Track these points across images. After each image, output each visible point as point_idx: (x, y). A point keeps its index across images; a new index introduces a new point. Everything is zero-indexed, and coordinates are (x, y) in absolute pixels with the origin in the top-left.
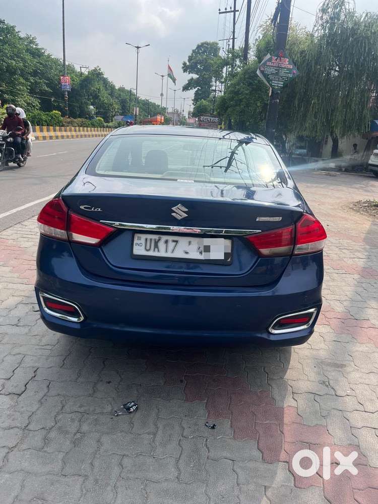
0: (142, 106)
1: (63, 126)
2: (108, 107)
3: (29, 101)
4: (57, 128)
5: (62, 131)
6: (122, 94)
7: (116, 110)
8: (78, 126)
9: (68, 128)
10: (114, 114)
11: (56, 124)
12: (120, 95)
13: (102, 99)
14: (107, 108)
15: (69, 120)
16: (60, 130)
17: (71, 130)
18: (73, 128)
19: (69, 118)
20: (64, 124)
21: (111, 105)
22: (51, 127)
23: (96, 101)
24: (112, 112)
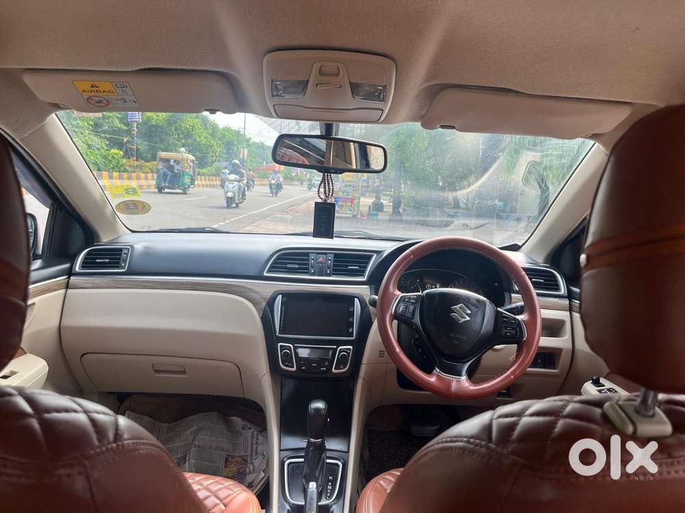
0: (255, 150)
1: (125, 171)
2: (207, 149)
3: (90, 142)
4: (115, 174)
5: (123, 179)
6: (227, 134)
7: (217, 154)
8: (152, 172)
9: (134, 175)
10: (214, 159)
11: (113, 168)
12: (224, 136)
13: (198, 139)
14: (205, 152)
15: (136, 163)
16: (120, 178)
17: (138, 178)
18: (142, 175)
19: (137, 160)
20: (127, 168)
21: (211, 147)
22: (104, 172)
23: (189, 141)
24: (212, 156)
